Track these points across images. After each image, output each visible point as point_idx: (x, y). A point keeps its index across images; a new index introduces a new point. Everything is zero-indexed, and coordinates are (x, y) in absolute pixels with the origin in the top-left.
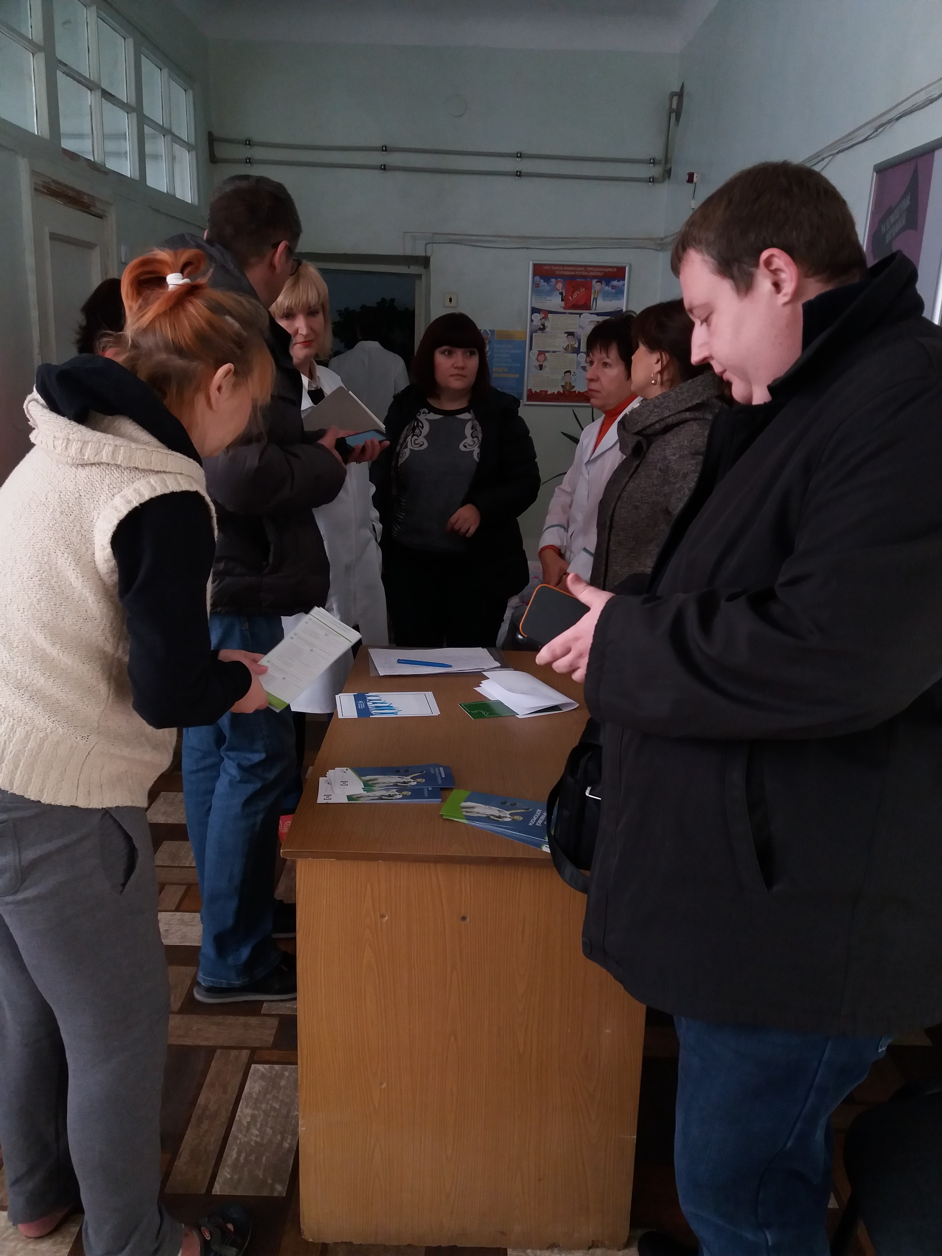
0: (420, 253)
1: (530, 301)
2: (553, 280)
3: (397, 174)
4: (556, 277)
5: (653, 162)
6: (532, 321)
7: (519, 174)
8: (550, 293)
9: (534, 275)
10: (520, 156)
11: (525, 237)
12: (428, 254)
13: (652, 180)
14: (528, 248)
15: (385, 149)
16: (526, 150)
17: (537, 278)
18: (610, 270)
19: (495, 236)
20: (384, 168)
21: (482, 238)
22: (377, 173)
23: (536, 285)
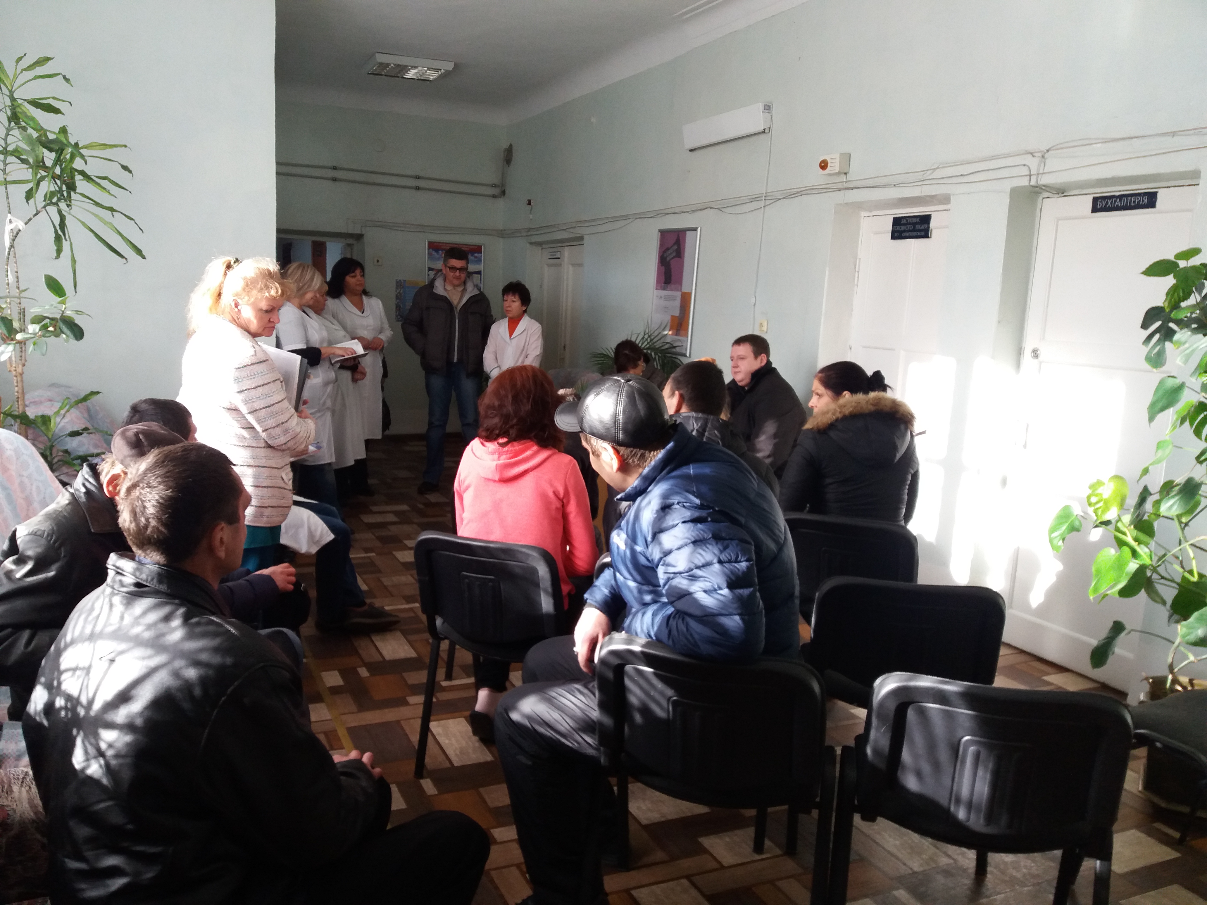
0: (358, 232)
1: (427, 263)
2: (440, 252)
3: (343, 184)
4: (442, 250)
5: (494, 186)
6: (429, 275)
7: (417, 188)
8: (439, 259)
9: (429, 247)
10: (418, 177)
11: (423, 226)
12: (363, 233)
13: (494, 196)
14: (424, 232)
15: (335, 168)
16: (422, 174)
17: (431, 250)
18: (472, 247)
19: (404, 224)
20: (334, 179)
21: (396, 225)
22: (330, 182)
23: (430, 254)
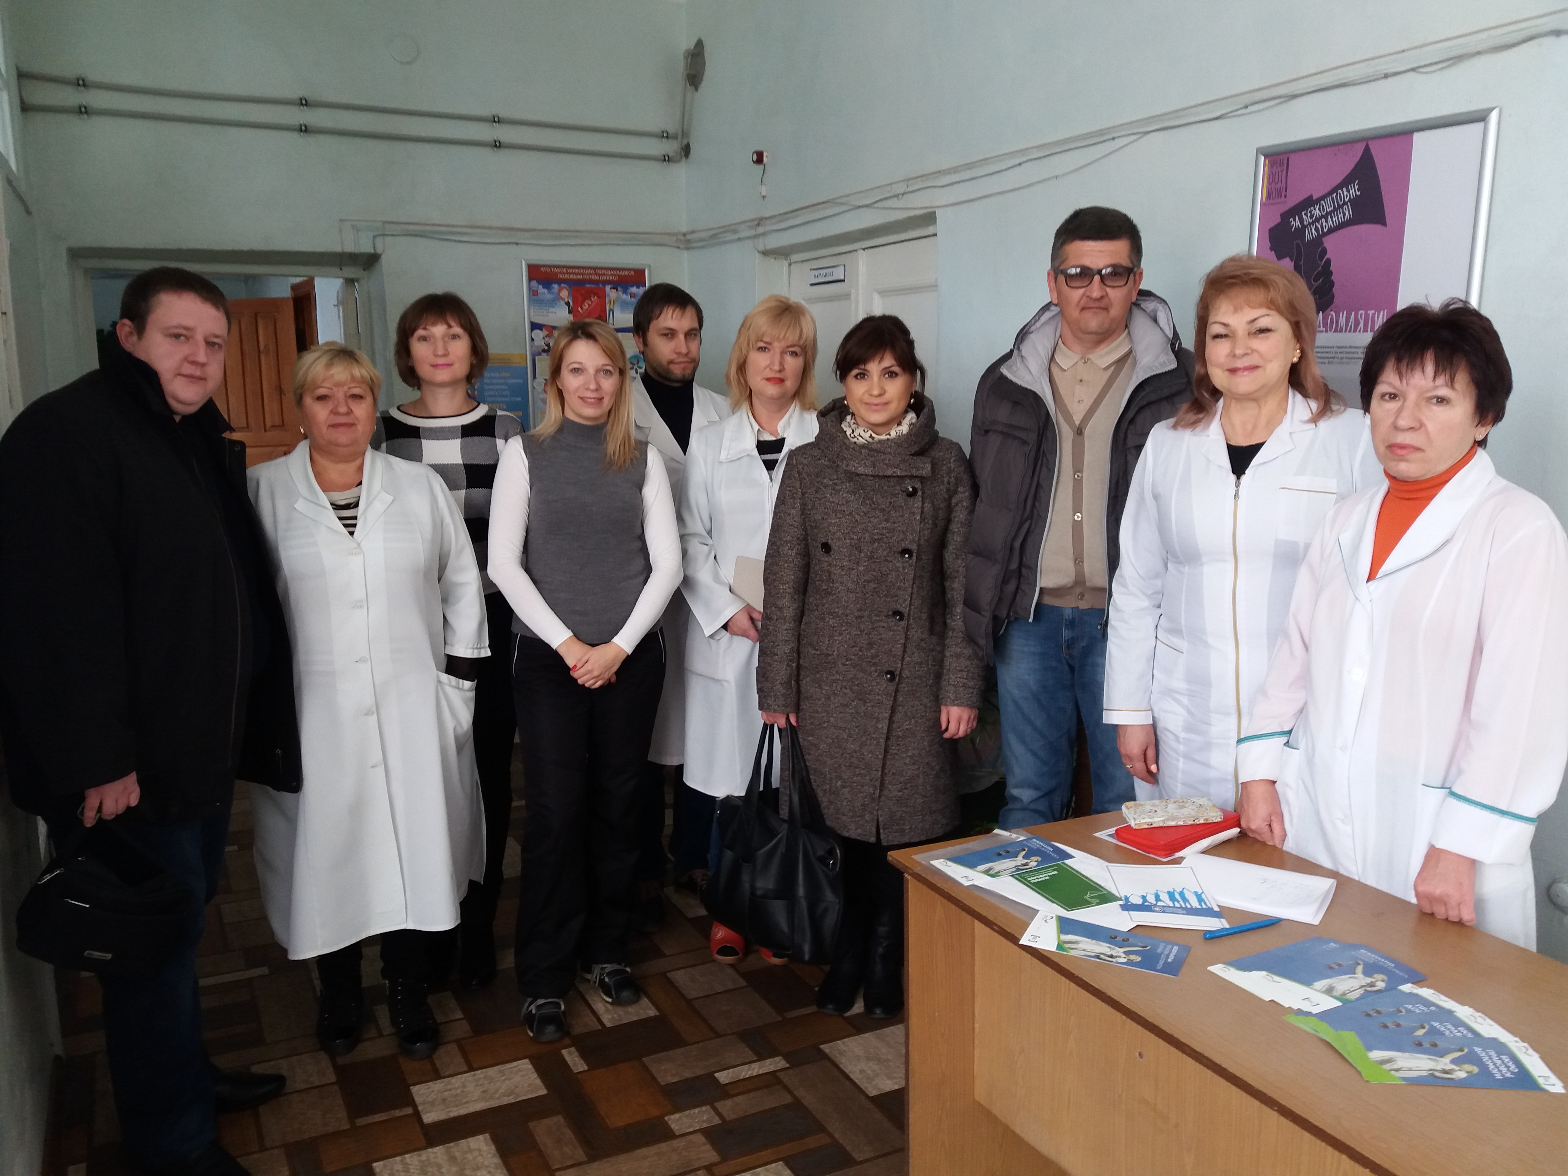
1: (528, 313)
2: (556, 286)
3: (322, 139)
4: (560, 282)
5: (665, 136)
6: (533, 340)
8: (553, 303)
9: (530, 278)
10: (496, 120)
11: (512, 229)
12: (379, 251)
13: (666, 159)
14: (517, 244)
15: (304, 103)
16: (503, 114)
17: (534, 283)
18: (626, 273)
19: (471, 227)
20: (304, 129)
21: (451, 229)
22: (295, 137)
23: (533, 293)
